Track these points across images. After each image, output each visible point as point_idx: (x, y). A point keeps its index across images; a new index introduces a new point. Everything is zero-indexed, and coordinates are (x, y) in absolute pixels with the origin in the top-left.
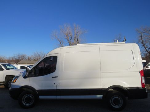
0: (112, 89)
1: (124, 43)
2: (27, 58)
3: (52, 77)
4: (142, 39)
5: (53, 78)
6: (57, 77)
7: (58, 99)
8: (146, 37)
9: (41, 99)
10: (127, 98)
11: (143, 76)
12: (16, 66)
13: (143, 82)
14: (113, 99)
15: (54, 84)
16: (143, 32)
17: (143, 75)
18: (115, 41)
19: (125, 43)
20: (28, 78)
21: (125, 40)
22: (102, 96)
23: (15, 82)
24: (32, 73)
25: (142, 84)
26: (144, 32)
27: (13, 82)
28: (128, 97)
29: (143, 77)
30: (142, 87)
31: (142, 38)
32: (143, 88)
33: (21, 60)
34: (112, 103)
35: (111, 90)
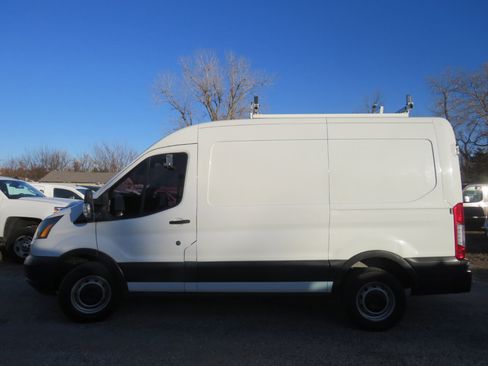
0: (362, 261)
1: (406, 114)
2: (70, 165)
3: (172, 223)
4: (446, 111)
5: (175, 225)
6: (188, 221)
7: (191, 293)
8: (459, 104)
9: (133, 293)
10: (408, 291)
11: (461, 223)
12: (39, 189)
13: (461, 241)
14: (365, 294)
15: (178, 243)
16: (451, 88)
17: (460, 219)
18: (375, 109)
19: (410, 116)
20: (90, 226)
21: (411, 106)
22: (331, 284)
23: (46, 237)
24: (104, 208)
25: (458, 247)
26: (454, 90)
27: (39, 237)
28: (410, 290)
29: (461, 227)
30: (457, 257)
31: (448, 108)
32: (459, 259)
33: (51, 169)
34: (361, 306)
35: (360, 265)
